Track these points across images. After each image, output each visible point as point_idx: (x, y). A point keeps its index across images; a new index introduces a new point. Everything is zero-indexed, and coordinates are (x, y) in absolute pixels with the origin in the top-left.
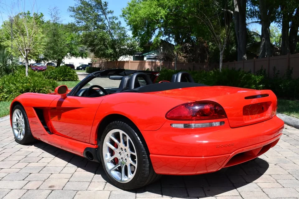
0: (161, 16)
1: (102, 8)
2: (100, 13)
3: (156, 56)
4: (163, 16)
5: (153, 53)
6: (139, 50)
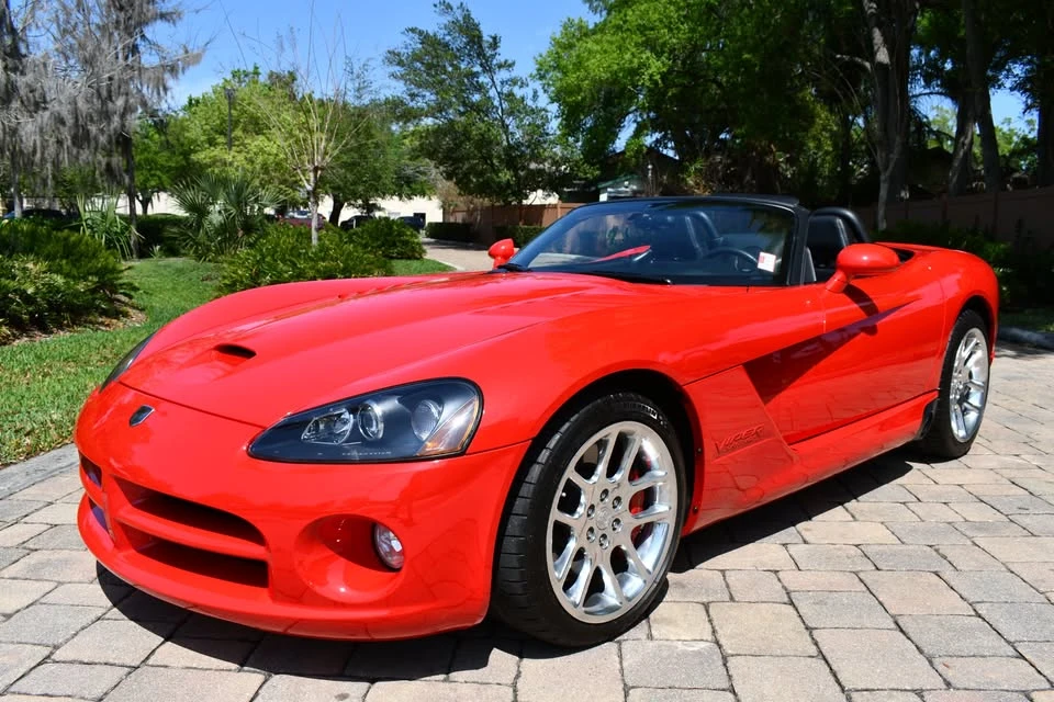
0: (651, 76)
1: (481, 54)
2: (477, 68)
3: (634, 192)
4: (657, 77)
5: (626, 183)
6: (586, 174)
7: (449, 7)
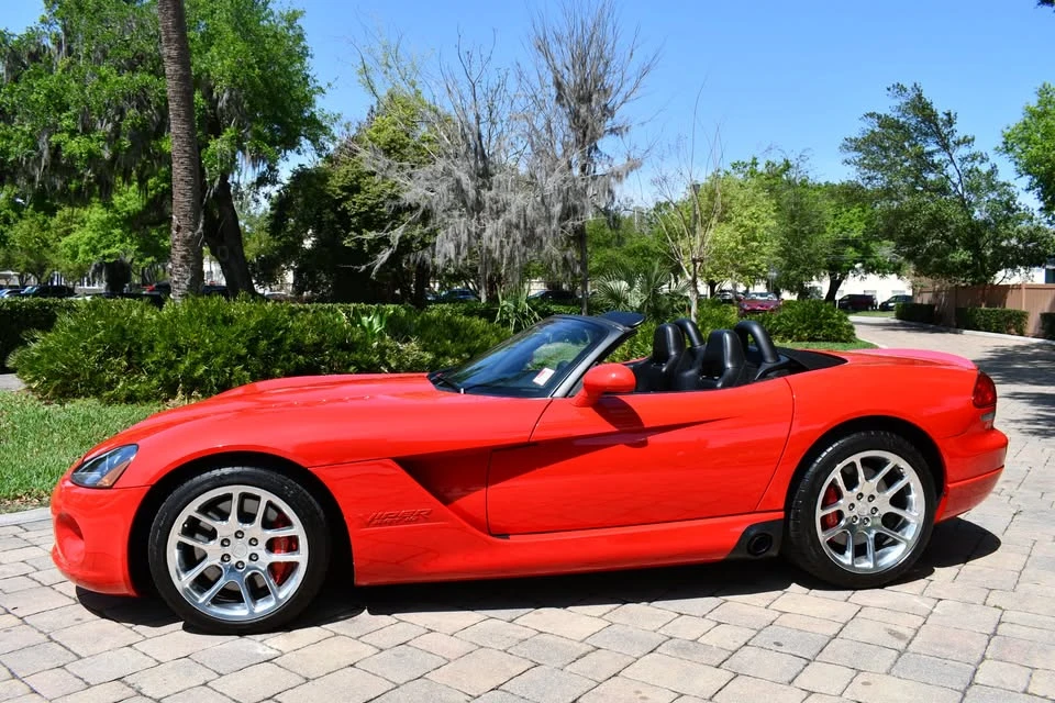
2: (932, 147)
7: (902, 89)
